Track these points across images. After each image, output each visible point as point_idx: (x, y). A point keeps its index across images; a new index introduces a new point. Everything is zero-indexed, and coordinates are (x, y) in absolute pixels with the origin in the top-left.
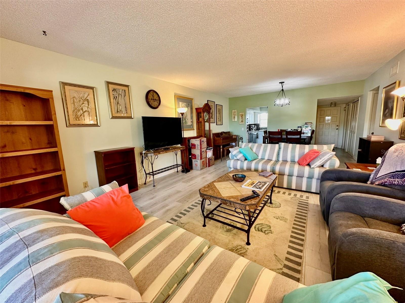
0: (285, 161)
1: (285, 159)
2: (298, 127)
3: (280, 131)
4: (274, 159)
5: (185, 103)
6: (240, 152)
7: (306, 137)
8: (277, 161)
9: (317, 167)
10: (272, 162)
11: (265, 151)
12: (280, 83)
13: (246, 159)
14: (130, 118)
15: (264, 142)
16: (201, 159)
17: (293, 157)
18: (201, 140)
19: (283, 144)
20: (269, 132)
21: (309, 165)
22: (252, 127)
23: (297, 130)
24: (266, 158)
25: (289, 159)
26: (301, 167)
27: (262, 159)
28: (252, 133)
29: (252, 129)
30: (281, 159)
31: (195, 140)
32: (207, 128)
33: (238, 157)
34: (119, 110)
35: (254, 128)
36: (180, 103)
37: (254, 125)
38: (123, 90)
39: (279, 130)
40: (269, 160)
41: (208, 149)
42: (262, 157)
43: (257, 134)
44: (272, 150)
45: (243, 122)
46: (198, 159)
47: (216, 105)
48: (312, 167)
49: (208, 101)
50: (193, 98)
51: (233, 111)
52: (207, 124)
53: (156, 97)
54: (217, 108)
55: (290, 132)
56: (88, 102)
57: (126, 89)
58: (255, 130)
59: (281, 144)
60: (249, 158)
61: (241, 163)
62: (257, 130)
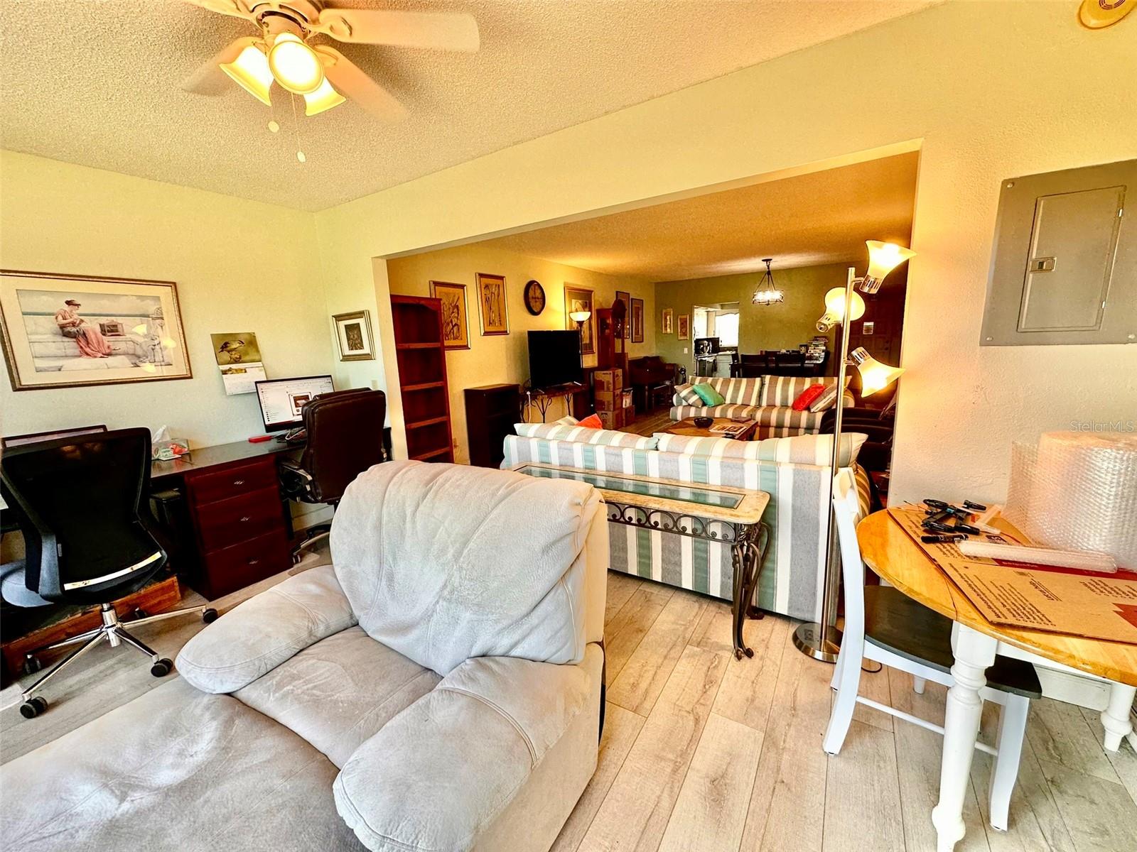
0: (771, 406)
1: (772, 403)
2: (801, 346)
3: (764, 353)
4: (753, 403)
5: (580, 301)
6: (694, 392)
7: (813, 365)
8: (759, 405)
9: (820, 411)
10: (749, 408)
11: (737, 389)
12: (763, 260)
13: (704, 404)
14: (505, 333)
15: (733, 375)
16: (614, 409)
17: (785, 398)
18: (614, 373)
19: (768, 378)
20: (742, 355)
21: (808, 409)
22: (702, 346)
23: (798, 352)
24: (739, 401)
25: (778, 402)
26: (797, 413)
27: (732, 404)
28: (704, 359)
29: (702, 349)
30: (764, 403)
31: (604, 374)
32: (618, 350)
33: (691, 401)
34: (491, 321)
35: (707, 348)
36: (573, 301)
37: (706, 342)
38: (496, 285)
39: (762, 352)
40: (745, 405)
41: (625, 391)
42: (731, 400)
43: (714, 360)
44: (750, 387)
45: (686, 335)
46: (609, 410)
47: (632, 299)
48: (812, 410)
49: (617, 292)
50: (592, 289)
51: (664, 311)
52: (618, 342)
53: (538, 292)
54: (634, 306)
55: (784, 355)
56: (458, 310)
57: (499, 282)
58: (708, 352)
59: (765, 377)
60: (711, 402)
61: (696, 411)
62: (713, 352)
